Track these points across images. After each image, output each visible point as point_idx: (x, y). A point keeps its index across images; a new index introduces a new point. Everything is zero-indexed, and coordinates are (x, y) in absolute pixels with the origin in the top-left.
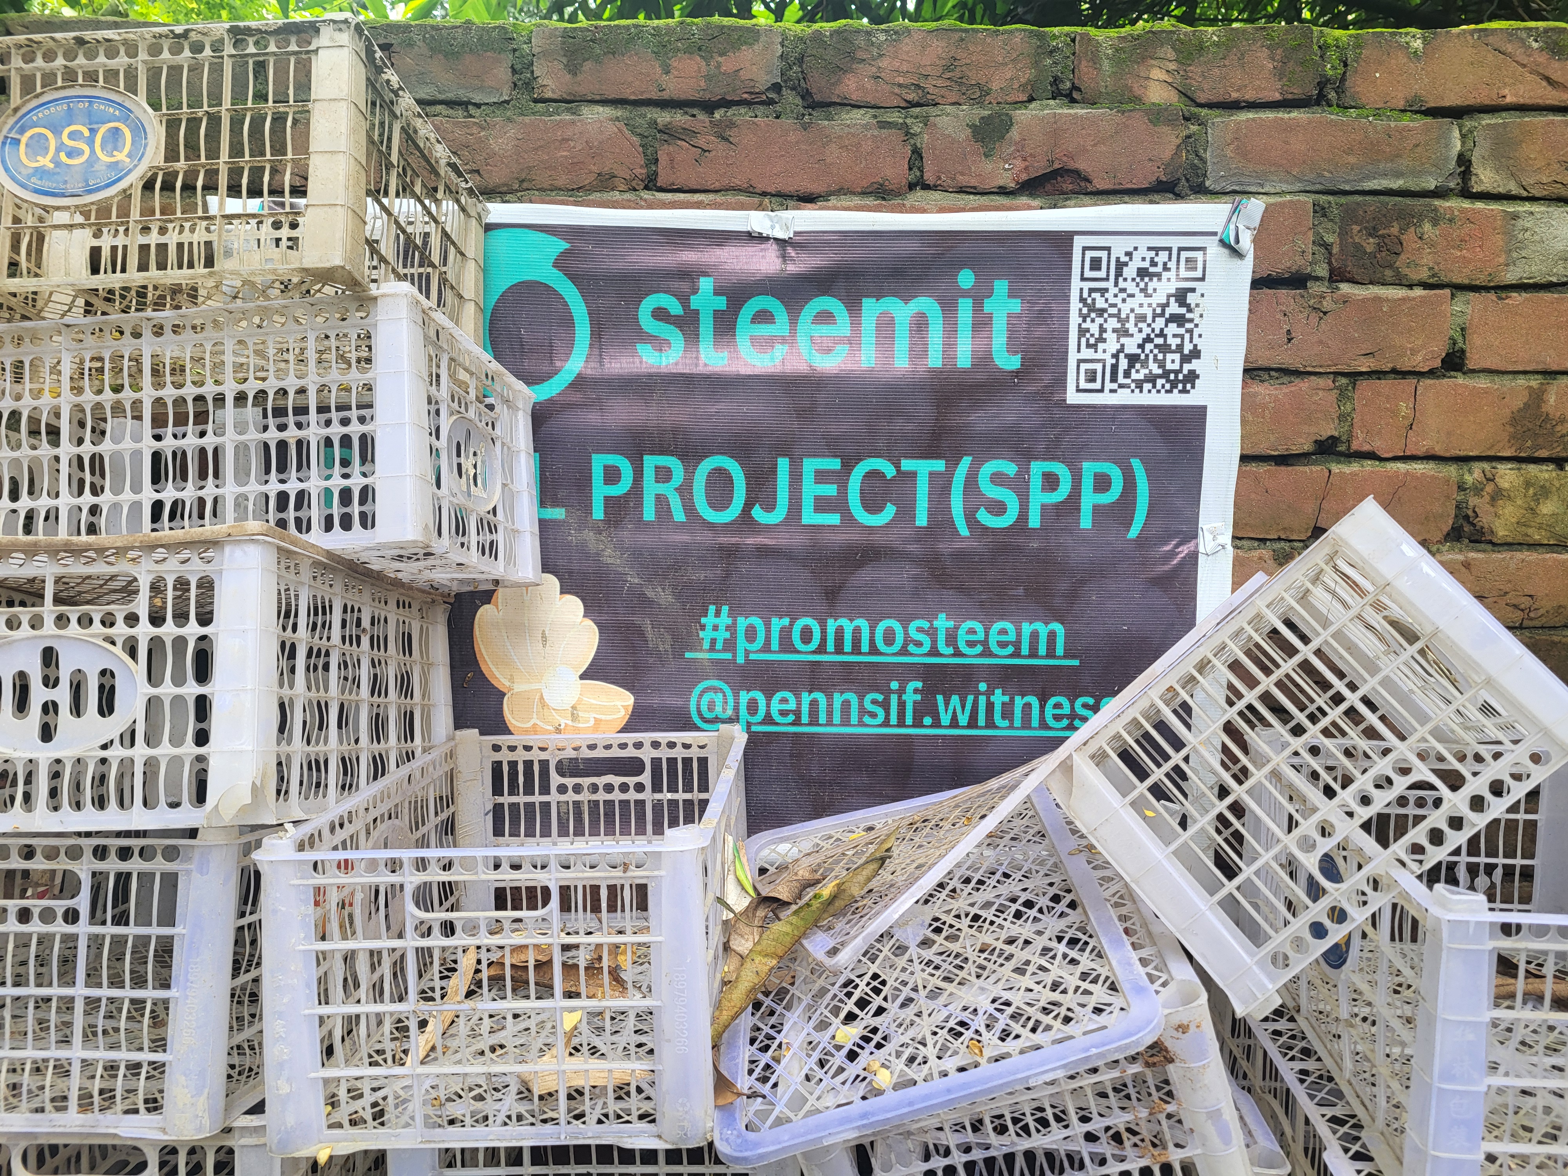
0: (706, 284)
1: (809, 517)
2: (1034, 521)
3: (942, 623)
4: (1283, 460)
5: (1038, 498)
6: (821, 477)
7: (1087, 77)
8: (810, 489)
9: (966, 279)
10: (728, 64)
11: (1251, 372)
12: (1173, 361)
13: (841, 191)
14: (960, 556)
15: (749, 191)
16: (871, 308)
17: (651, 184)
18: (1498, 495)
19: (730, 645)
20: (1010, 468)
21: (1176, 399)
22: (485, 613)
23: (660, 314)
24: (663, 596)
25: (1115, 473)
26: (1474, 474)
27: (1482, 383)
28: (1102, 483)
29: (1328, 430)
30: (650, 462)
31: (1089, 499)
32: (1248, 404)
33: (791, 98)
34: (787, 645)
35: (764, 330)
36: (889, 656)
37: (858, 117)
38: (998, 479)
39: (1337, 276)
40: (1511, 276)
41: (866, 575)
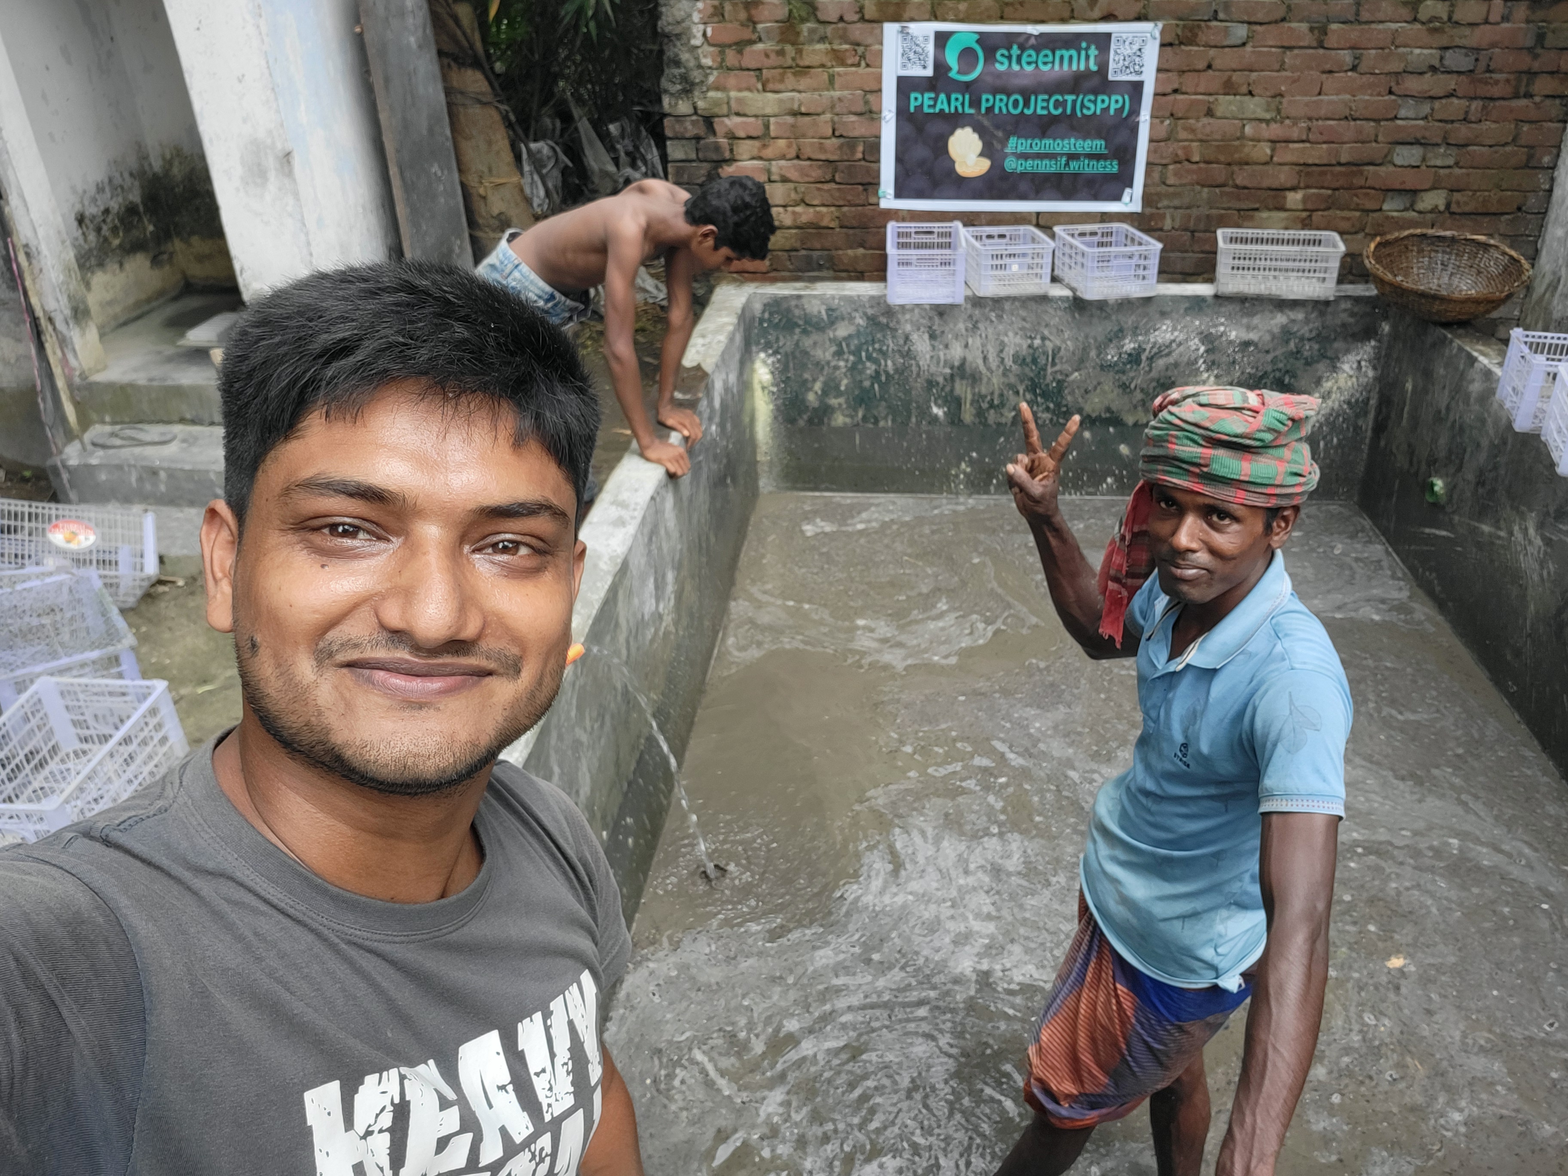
0: (1015, 47)
2: (1098, 112)
3: (1073, 141)
4: (1165, 94)
5: (1100, 106)
6: (1043, 100)
8: (1040, 104)
9: (1084, 45)
11: (1157, 71)
12: (1137, 68)
13: (1052, 20)
14: (1078, 122)
15: (1028, 20)
16: (1058, 53)
17: (1002, 18)
18: (1218, 104)
19: (1016, 148)
20: (1092, 97)
21: (1137, 78)
23: (1002, 55)
24: (999, 134)
25: (1120, 98)
26: (1211, 99)
27: (1217, 73)
28: (1117, 102)
29: (1176, 86)
30: (998, 96)
31: (1113, 106)
32: (1156, 79)
34: (1031, 148)
35: (1030, 59)
38: (1089, 101)
39: (1181, 43)
40: (1226, 43)
41: (1053, 127)
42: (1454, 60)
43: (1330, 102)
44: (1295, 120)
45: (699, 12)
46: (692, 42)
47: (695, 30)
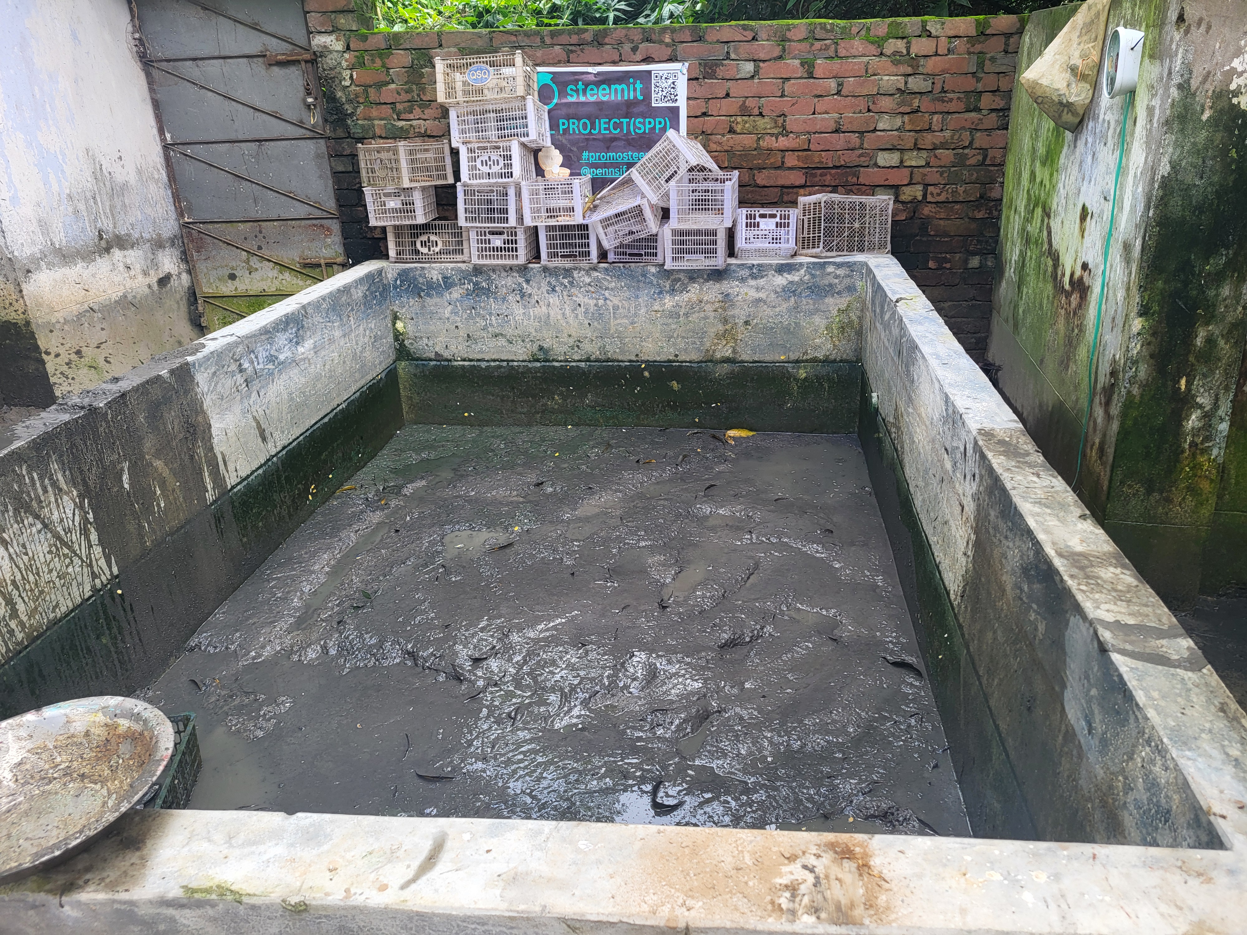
0: (580, 83)
1: (603, 132)
2: (647, 131)
3: (630, 153)
4: (696, 117)
5: (648, 126)
6: (605, 123)
7: (653, 37)
8: (603, 126)
9: (631, 80)
10: (583, 36)
11: (688, 99)
12: (673, 97)
13: (606, 62)
14: (633, 139)
15: (588, 63)
16: (613, 87)
17: (568, 62)
18: (737, 123)
19: (588, 159)
20: (642, 120)
21: (674, 105)
22: (540, 153)
23: (571, 90)
24: (575, 149)
25: (662, 120)
26: (733, 119)
27: (734, 99)
28: (660, 123)
29: (704, 110)
30: (571, 121)
31: (658, 126)
32: (688, 105)
33: (595, 43)
34: (600, 159)
35: (592, 92)
36: (620, 161)
37: (609, 47)
38: (640, 122)
39: (704, 78)
40: (738, 77)
41: (614, 144)
42: (915, 83)
43: (823, 120)
44: (798, 135)
45: (346, 61)
46: (343, 83)
47: (344, 74)
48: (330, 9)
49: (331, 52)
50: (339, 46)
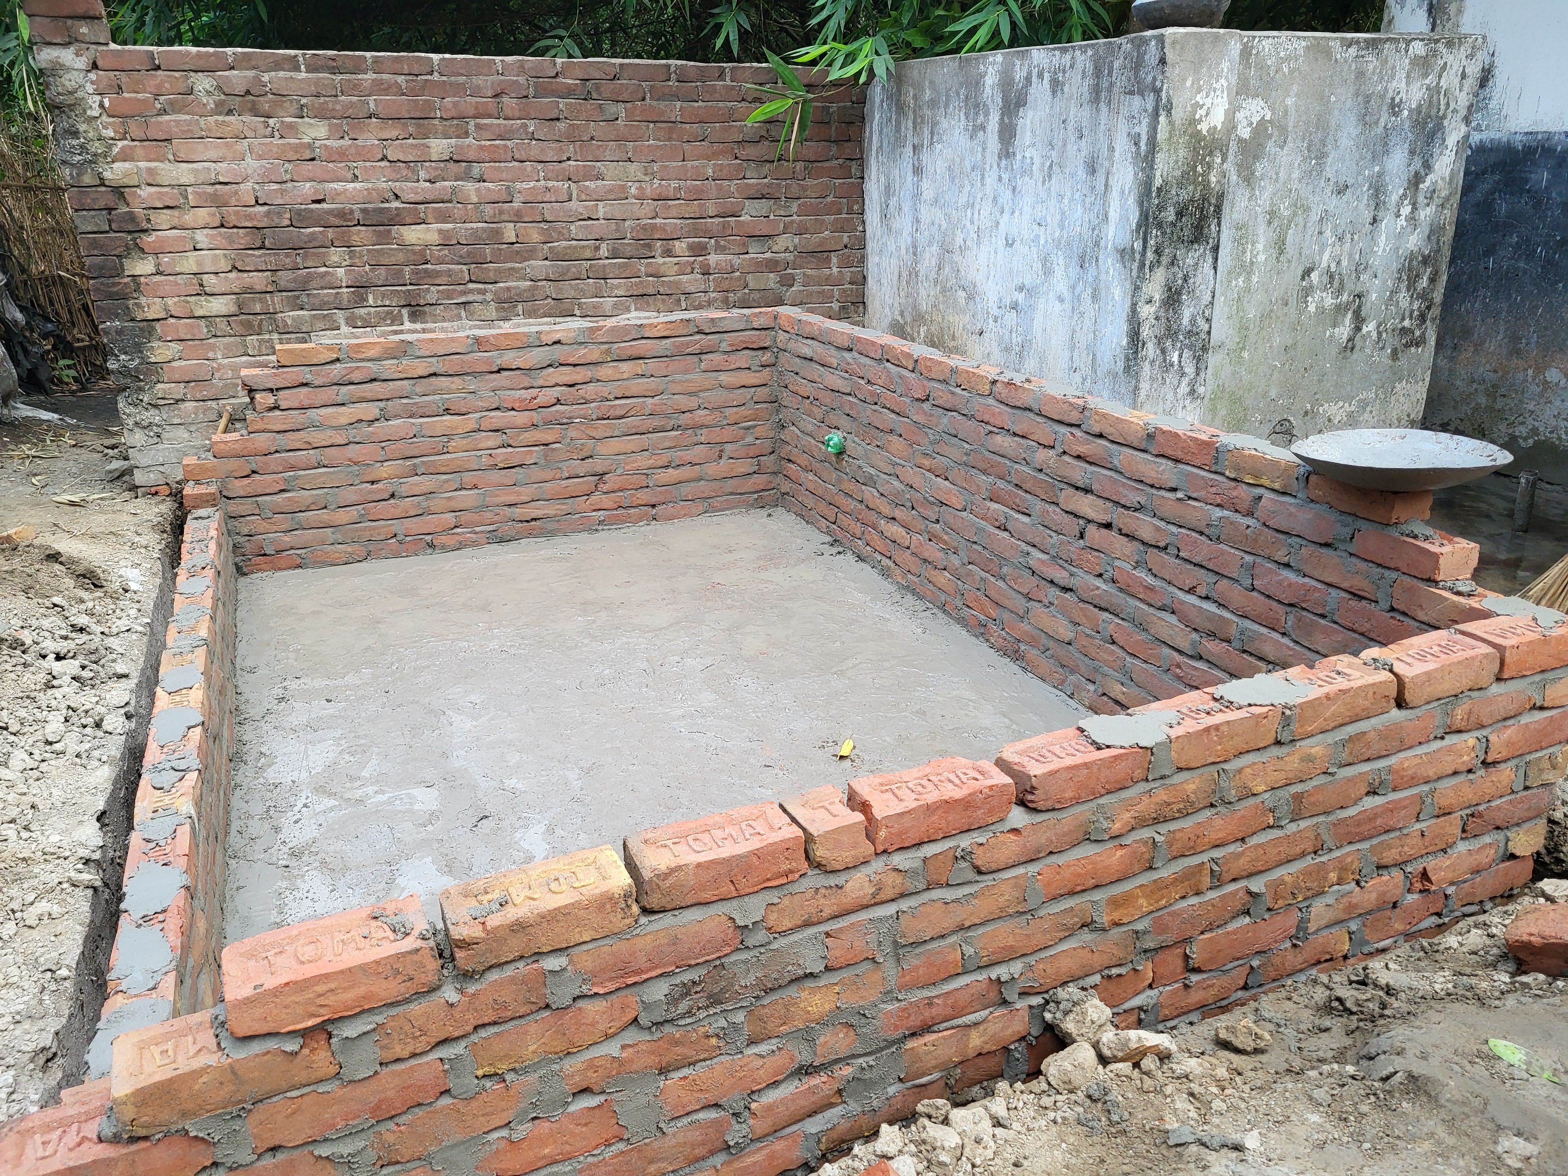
44: (668, 181)
45: (92, 83)
46: (89, 112)
47: (90, 101)
48: (65, 12)
49: (69, 69)
50: (82, 63)
